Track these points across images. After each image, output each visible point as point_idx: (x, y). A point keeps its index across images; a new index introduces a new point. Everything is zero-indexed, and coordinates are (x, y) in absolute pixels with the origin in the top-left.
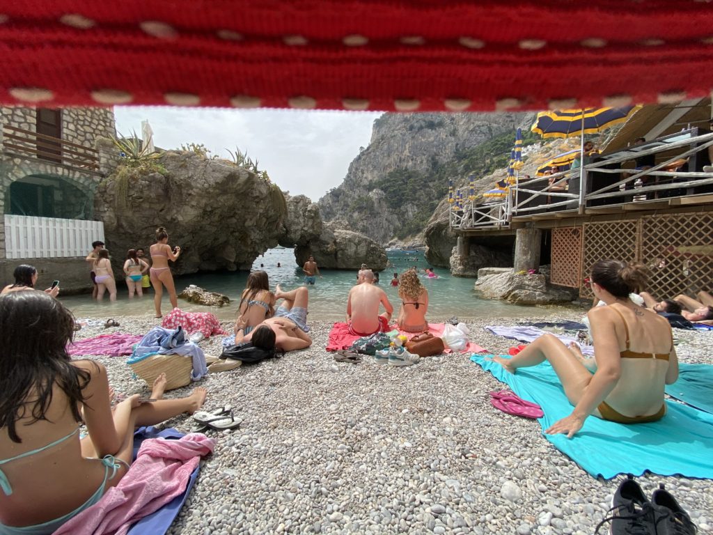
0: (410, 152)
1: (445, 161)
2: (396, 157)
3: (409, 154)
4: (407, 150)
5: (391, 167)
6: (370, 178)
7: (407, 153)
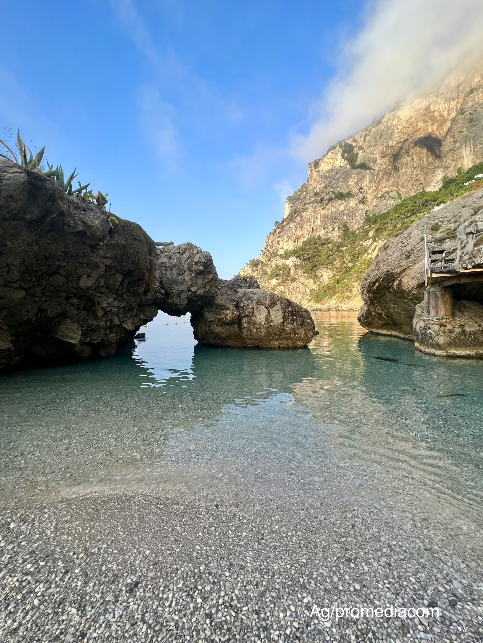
0: (322, 222)
1: (356, 227)
2: (308, 228)
3: (321, 224)
4: (319, 221)
5: (304, 237)
6: (285, 248)
7: (319, 223)
